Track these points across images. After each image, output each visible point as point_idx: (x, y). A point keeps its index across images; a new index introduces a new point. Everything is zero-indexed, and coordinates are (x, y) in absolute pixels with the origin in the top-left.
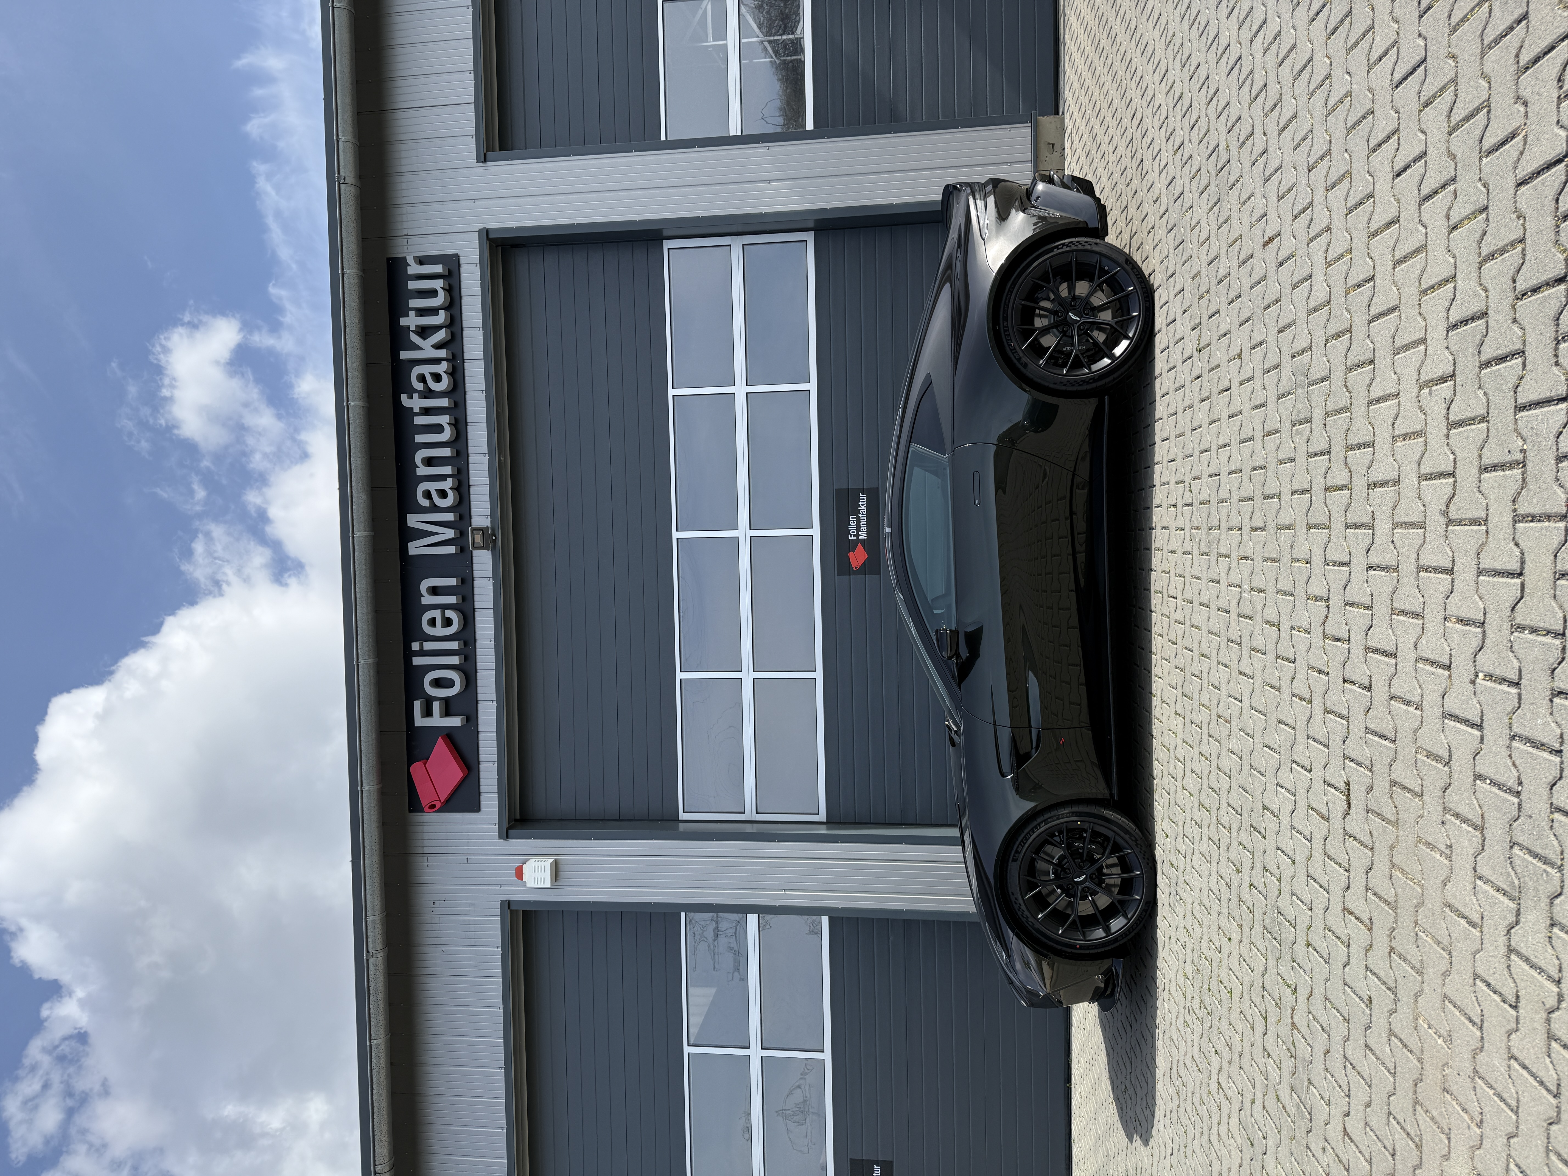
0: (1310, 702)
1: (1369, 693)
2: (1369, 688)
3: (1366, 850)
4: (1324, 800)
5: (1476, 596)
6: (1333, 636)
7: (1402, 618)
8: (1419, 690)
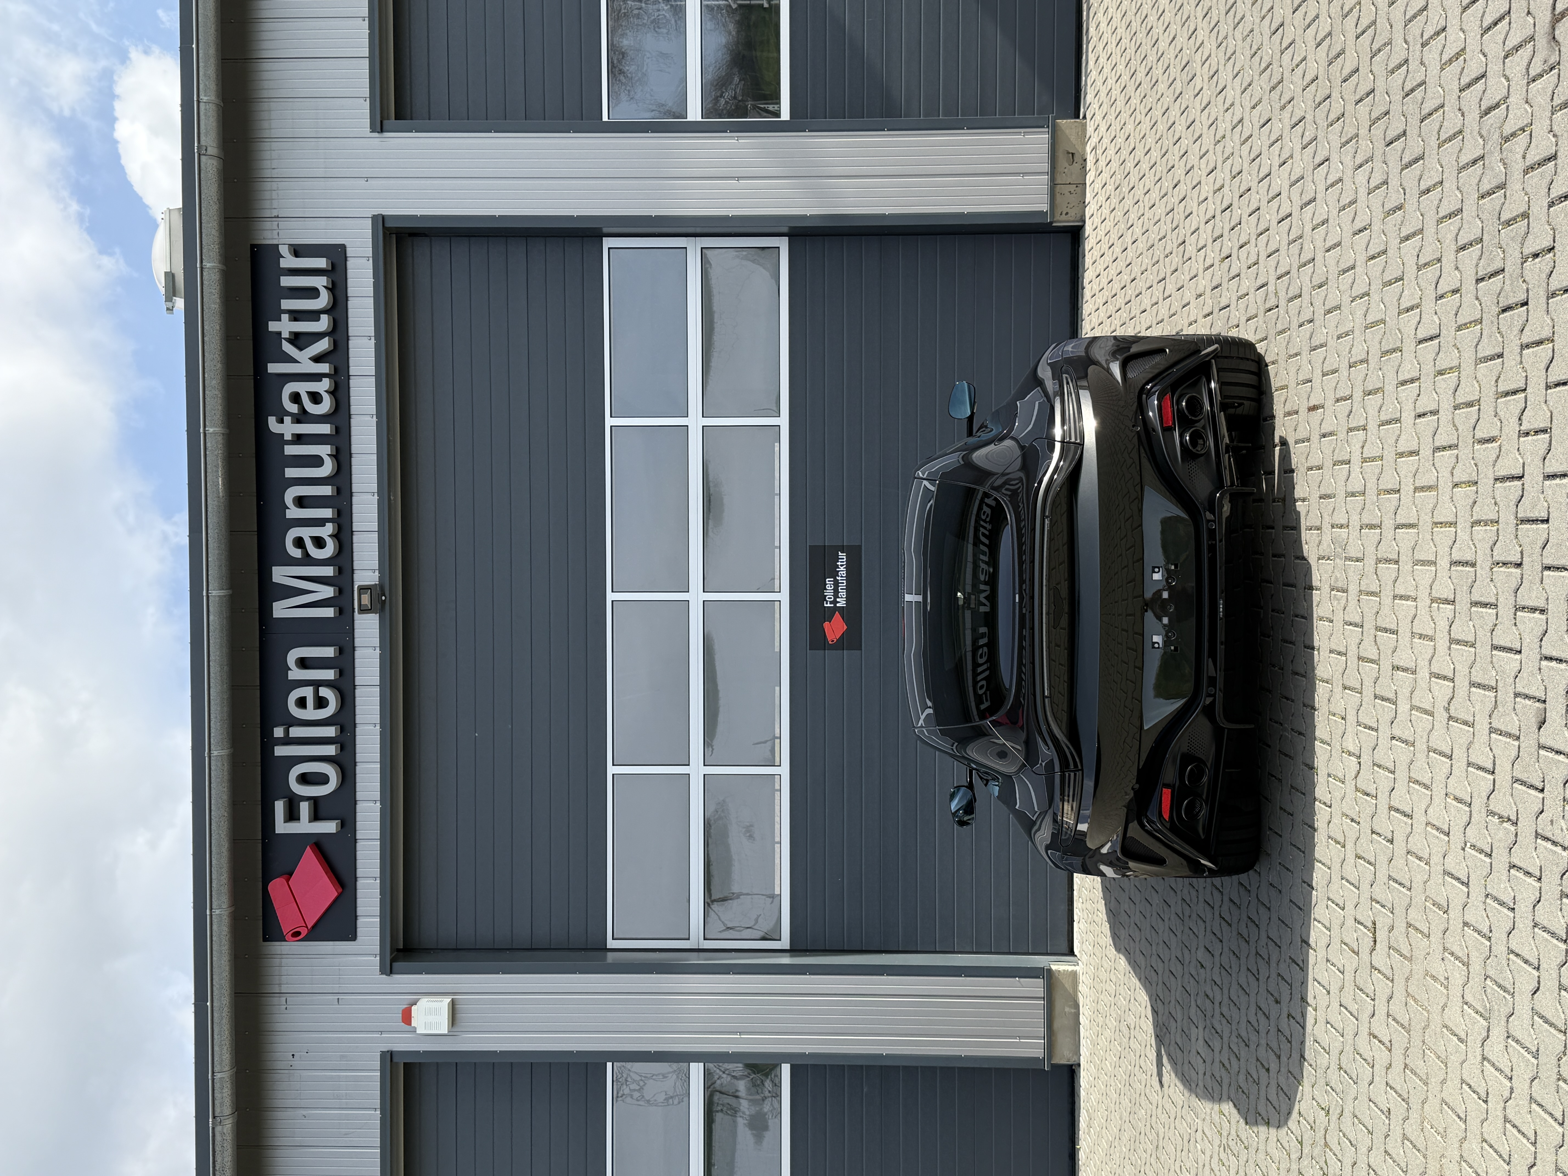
0: (1344, 846)
1: (1391, 846)
2: (1391, 841)
3: (1388, 982)
4: (1355, 935)
5: (1466, 782)
6: (1363, 791)
7: (1417, 787)
8: (1428, 849)
